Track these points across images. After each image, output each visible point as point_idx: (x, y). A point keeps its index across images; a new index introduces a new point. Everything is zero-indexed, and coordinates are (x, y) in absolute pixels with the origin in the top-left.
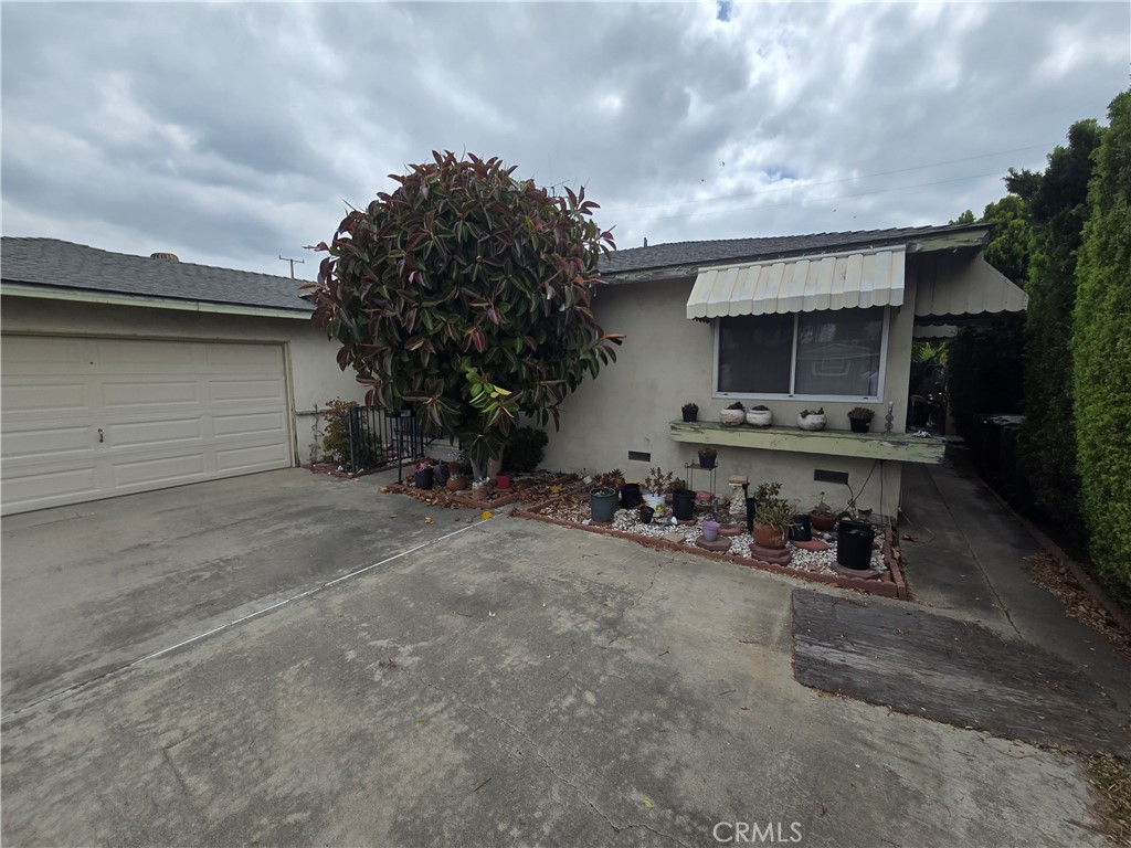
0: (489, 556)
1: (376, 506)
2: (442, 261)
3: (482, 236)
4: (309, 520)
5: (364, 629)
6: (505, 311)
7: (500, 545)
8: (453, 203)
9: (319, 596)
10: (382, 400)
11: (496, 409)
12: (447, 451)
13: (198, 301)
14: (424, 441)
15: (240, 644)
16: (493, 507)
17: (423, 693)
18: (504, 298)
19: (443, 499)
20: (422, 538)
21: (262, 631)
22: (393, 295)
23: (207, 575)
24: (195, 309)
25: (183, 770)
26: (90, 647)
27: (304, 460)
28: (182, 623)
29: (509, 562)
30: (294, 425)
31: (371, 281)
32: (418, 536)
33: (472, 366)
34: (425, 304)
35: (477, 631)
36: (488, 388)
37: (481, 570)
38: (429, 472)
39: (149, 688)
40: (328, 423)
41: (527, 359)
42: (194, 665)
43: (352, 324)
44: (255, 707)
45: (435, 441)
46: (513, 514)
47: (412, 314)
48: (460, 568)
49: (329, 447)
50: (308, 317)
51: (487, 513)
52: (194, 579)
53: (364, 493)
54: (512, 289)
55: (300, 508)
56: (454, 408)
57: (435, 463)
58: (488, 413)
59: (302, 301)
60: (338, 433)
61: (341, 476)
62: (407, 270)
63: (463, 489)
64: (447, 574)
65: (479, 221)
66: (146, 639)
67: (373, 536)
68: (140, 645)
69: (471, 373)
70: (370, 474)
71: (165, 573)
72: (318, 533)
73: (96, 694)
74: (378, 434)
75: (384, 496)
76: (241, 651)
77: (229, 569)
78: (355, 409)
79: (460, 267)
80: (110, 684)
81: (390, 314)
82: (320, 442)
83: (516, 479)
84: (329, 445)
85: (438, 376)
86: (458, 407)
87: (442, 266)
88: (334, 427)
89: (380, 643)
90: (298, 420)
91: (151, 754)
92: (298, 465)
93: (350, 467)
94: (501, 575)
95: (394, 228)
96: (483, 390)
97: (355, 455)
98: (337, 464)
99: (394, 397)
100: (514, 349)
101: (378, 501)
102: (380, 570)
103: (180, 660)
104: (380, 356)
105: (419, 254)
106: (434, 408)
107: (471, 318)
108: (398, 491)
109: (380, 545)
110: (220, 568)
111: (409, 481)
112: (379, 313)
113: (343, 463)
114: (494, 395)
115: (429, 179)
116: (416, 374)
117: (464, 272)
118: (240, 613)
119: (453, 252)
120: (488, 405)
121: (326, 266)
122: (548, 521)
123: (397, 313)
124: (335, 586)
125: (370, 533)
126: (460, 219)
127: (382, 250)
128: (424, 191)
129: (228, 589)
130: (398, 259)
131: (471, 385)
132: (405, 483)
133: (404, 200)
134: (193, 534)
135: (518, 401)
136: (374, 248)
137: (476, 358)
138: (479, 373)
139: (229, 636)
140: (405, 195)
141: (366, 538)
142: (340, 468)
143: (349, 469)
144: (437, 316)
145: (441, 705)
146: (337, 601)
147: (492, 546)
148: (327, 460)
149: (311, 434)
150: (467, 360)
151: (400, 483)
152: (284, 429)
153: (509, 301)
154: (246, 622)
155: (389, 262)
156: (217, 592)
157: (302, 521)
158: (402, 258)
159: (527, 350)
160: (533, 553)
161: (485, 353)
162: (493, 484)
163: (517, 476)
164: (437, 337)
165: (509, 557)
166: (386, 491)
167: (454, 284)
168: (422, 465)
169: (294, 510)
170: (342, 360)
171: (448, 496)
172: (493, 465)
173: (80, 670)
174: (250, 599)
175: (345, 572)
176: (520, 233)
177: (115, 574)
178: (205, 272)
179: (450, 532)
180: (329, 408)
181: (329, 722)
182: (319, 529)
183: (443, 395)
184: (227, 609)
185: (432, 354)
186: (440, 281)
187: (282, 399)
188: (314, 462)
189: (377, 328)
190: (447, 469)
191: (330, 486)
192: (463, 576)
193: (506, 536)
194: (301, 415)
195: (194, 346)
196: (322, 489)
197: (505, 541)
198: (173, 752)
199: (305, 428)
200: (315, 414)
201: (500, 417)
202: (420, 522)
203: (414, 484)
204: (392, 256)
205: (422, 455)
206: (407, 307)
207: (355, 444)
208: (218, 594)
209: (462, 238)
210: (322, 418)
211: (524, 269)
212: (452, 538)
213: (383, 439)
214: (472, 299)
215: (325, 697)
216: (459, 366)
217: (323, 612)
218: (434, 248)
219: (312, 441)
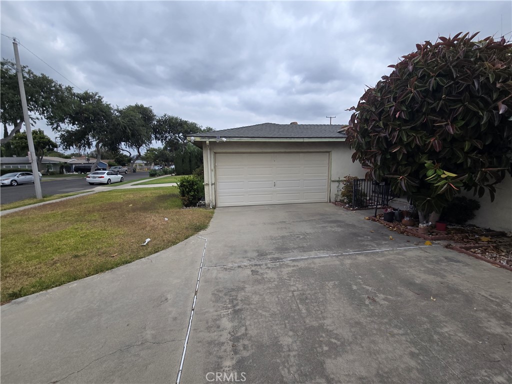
0: (430, 266)
1: (364, 225)
2: (417, 103)
3: (448, 83)
4: (335, 225)
5: (360, 278)
6: (459, 125)
7: (438, 262)
8: (428, 69)
9: (340, 257)
10: (373, 176)
11: (445, 184)
12: (402, 204)
13: (304, 138)
14: (389, 198)
15: (313, 266)
16: (432, 239)
17: (390, 320)
18: (459, 118)
19: (400, 229)
20: (387, 246)
21: (320, 263)
22: (386, 125)
23: (302, 237)
24: (302, 141)
25: (298, 302)
26: (273, 250)
27: (333, 200)
28: (295, 251)
29: (445, 274)
30: (330, 185)
31: (374, 120)
32: (386, 244)
33: (429, 160)
34: (403, 128)
35: (423, 304)
36: (439, 172)
37: (425, 272)
38: (392, 214)
39: (287, 269)
40: (344, 186)
41: (473, 155)
42: (300, 267)
43: (363, 141)
44: (319, 291)
45: (395, 199)
46: (447, 247)
47: (396, 134)
48: (411, 267)
49: (343, 196)
50: (344, 140)
51: (428, 242)
52: (298, 237)
53: (357, 218)
54: (467, 110)
55: (331, 219)
56: (415, 183)
57: (394, 209)
58: (438, 186)
59: (338, 134)
60: (348, 190)
61: (347, 209)
62: (395, 112)
63: (412, 226)
64: (403, 268)
65: (448, 75)
66: (286, 253)
67: (363, 238)
68: (285, 254)
69: (428, 163)
70: (360, 210)
71: (290, 233)
72: (339, 231)
73: (275, 265)
74: (366, 193)
75: (367, 221)
76: (313, 268)
77: (308, 237)
78: (356, 180)
79: (429, 104)
80: (278, 263)
81: (382, 135)
82: (340, 193)
83: (449, 227)
84: (343, 195)
85: (406, 165)
86: (417, 182)
87: (417, 106)
88: (347, 187)
89: (368, 287)
90: (332, 183)
91: (289, 291)
92: (330, 202)
93: (352, 206)
94: (439, 279)
95: (390, 92)
96: (435, 173)
97: (354, 201)
98: (346, 203)
99: (379, 175)
100: (463, 149)
101: (365, 223)
102: (367, 255)
103: (296, 264)
104: (375, 156)
105: (403, 102)
106: (403, 182)
107: (432, 132)
108: (374, 220)
109: (366, 243)
110: (305, 235)
111: (380, 217)
112: (377, 135)
113: (348, 203)
114: (443, 176)
115: (414, 61)
116: (393, 164)
117: (431, 107)
118: (313, 254)
119: (425, 97)
120: (439, 181)
121: (354, 116)
122: (477, 258)
123: (387, 134)
124: (347, 255)
125: (361, 237)
126: (432, 77)
127: (382, 104)
128: (411, 68)
129: (308, 244)
130: (390, 107)
131: (427, 169)
132: (378, 217)
133: (397, 76)
134: (297, 221)
135: (461, 181)
136: (378, 104)
137: (432, 154)
138: (434, 163)
139: (310, 261)
140: (398, 73)
141: (359, 238)
142: (347, 205)
143: (351, 206)
144: (409, 134)
145: (401, 332)
146: (348, 262)
147: (432, 261)
148: (342, 201)
149: (337, 190)
150: (425, 156)
151: (376, 216)
152: (326, 187)
153: (463, 119)
154: (314, 258)
155: (385, 109)
156: (305, 244)
157: (332, 225)
158: (393, 106)
159: (474, 149)
160: (464, 274)
161: (440, 152)
162: (432, 227)
163: (450, 225)
164: (409, 144)
165: (445, 271)
166: (368, 219)
167: (423, 115)
168: (388, 210)
169: (328, 220)
170: (354, 158)
171: (402, 228)
172: (434, 216)
173: (271, 256)
174: (315, 250)
175: (351, 251)
176: (479, 74)
177: (278, 229)
178: (305, 127)
179: (404, 247)
180: (345, 179)
181: (346, 311)
182: (340, 230)
183: (409, 175)
184: (308, 251)
185: (404, 154)
186: (413, 114)
187: (327, 174)
188: (336, 202)
189: (375, 142)
190: (402, 214)
191: (343, 212)
192: (412, 271)
193: (442, 258)
194: (333, 181)
195: (301, 154)
196: (339, 213)
197: (442, 261)
198: (295, 293)
199: (334, 186)
200: (339, 181)
201: (446, 190)
202: (387, 237)
203: (383, 218)
204: (387, 106)
205: (387, 205)
206: (394, 130)
207: (355, 196)
208: (305, 245)
209: (433, 87)
210: (341, 183)
211: (478, 97)
212: (406, 250)
213: (368, 195)
214: (435, 121)
215: (344, 300)
216: (420, 159)
217: (342, 264)
218: (413, 98)
219: (336, 193)
